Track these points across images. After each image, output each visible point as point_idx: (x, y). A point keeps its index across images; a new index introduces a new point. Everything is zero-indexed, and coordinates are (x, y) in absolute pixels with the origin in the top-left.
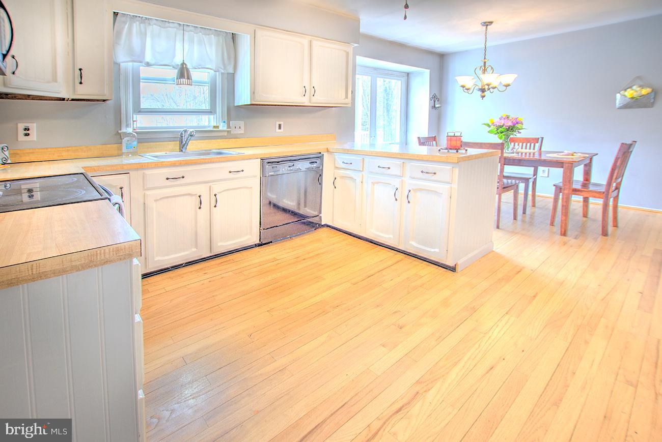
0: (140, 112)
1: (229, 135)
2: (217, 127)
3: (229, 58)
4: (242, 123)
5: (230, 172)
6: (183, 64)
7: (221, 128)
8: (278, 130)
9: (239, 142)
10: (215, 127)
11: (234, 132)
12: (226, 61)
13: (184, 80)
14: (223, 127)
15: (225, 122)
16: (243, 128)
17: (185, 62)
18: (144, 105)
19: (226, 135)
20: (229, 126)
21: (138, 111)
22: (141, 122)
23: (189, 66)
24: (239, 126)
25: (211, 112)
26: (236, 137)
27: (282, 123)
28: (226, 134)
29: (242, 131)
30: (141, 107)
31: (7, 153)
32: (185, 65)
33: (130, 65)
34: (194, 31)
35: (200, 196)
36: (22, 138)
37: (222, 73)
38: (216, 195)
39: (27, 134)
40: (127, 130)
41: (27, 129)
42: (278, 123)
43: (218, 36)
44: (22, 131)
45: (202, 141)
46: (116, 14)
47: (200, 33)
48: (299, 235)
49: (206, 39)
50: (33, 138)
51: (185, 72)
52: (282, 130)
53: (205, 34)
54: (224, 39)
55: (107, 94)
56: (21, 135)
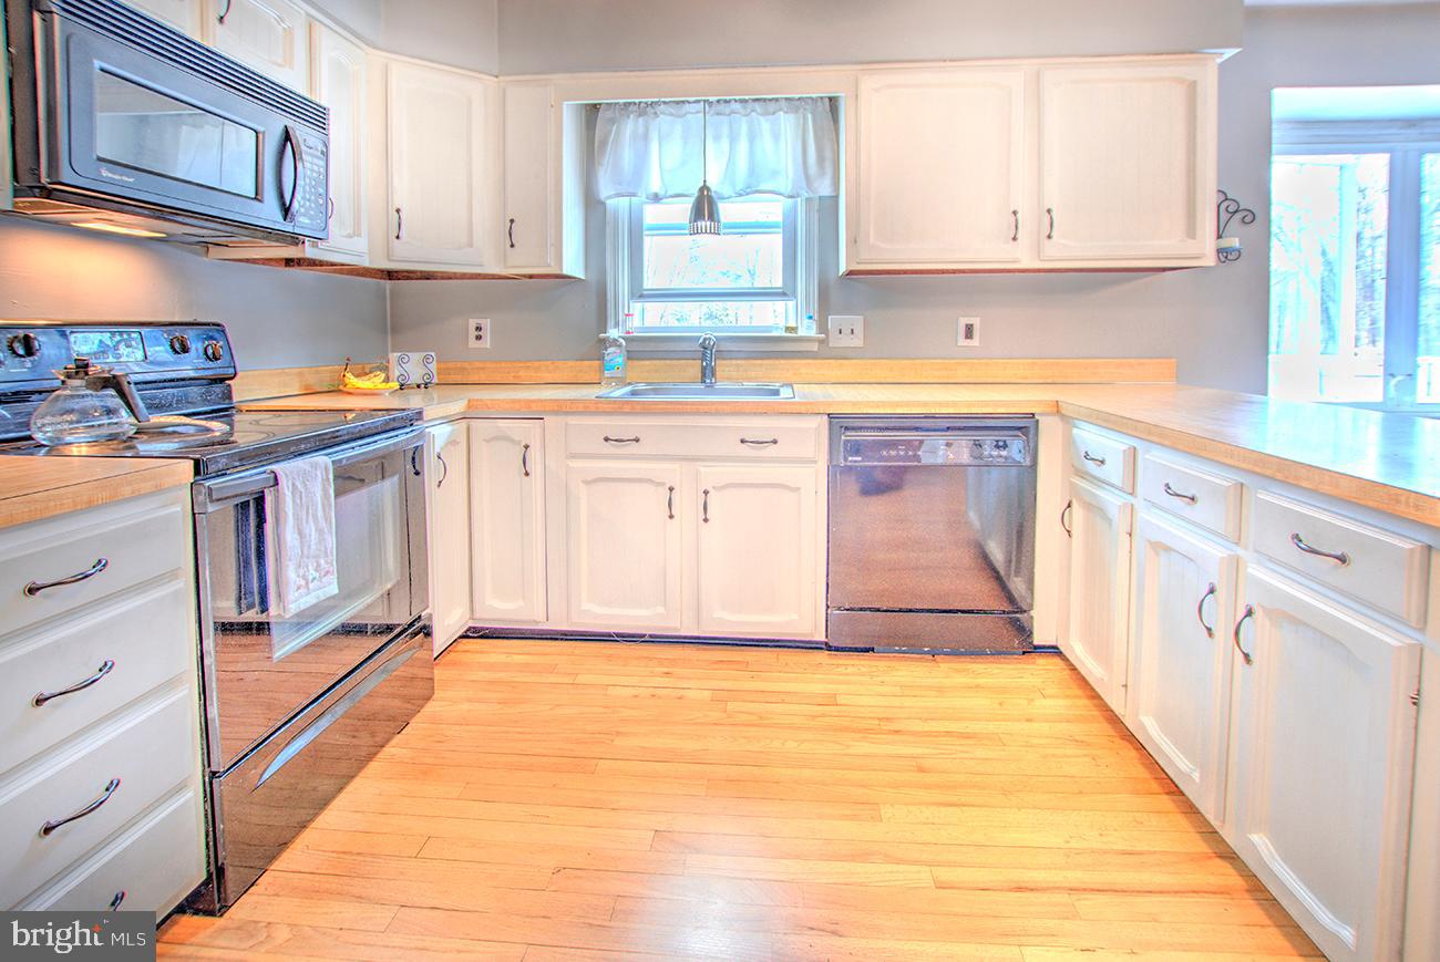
0: (641, 296)
1: (823, 350)
2: (793, 329)
3: (821, 159)
4: (857, 321)
5: (742, 441)
6: (704, 188)
7: (802, 333)
8: (962, 342)
9: (847, 369)
10: (788, 329)
11: (837, 342)
12: (813, 169)
13: (702, 224)
14: (808, 329)
15: (811, 318)
16: (859, 330)
18: (650, 282)
19: (816, 349)
20: (823, 328)
21: (639, 294)
22: (643, 318)
23: (715, 193)
24: (850, 328)
25: (784, 294)
26: (843, 355)
27: (976, 322)
28: (815, 347)
29: (857, 341)
30: (645, 287)
31: (433, 367)
32: (708, 189)
33: (624, 202)
34: (742, 111)
35: (671, 489)
36: (473, 343)
37: (808, 200)
38: (706, 493)
39: (479, 338)
40: (613, 333)
41: (479, 329)
42: (963, 321)
43: (797, 112)
44: (473, 333)
45: (759, 362)
46: (595, 107)
47: (753, 114)
48: (962, 654)
49: (765, 124)
50: (487, 343)
51: (705, 207)
52: (975, 342)
53: (765, 114)
54: (810, 116)
55: (552, 263)
56: (473, 338)
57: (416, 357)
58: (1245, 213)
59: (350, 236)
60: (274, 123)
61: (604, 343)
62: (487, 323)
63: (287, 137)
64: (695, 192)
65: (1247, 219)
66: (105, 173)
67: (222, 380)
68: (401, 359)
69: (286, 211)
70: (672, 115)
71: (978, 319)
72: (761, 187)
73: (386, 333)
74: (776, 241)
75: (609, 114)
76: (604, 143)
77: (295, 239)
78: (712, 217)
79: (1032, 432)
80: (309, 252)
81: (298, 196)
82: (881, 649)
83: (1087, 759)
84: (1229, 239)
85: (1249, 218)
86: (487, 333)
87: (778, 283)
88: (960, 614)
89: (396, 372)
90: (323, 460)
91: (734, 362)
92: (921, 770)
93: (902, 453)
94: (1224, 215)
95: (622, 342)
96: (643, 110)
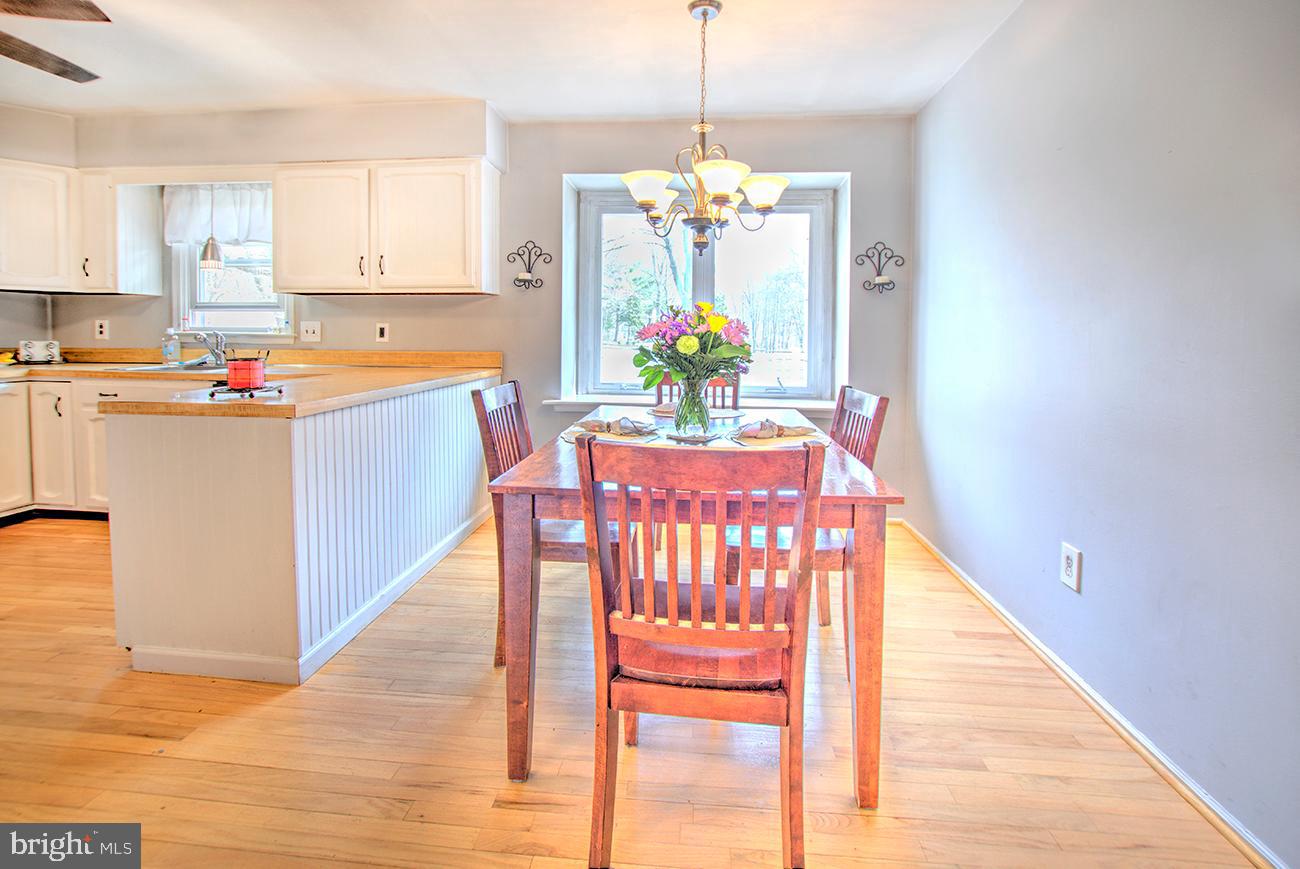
1: (298, 344)
4: (316, 325)
6: (212, 238)
7: (283, 332)
8: (378, 339)
11: (305, 338)
13: (210, 262)
14: (288, 331)
15: (288, 323)
16: (318, 332)
17: (214, 236)
19: (293, 343)
20: (296, 328)
21: (196, 306)
22: (198, 322)
23: (218, 241)
24: (312, 329)
25: (278, 307)
26: (309, 347)
27: (386, 327)
28: (291, 342)
29: (317, 338)
30: (199, 301)
31: (55, 350)
36: (98, 336)
39: (101, 332)
40: (171, 331)
41: (101, 327)
42: (379, 326)
44: (98, 329)
46: (163, 187)
50: (106, 336)
51: (209, 250)
52: (386, 339)
55: (111, 286)
56: (97, 333)
57: (41, 344)
62: (106, 324)
64: (205, 240)
68: (25, 345)
71: (385, 324)
72: (254, 238)
73: (48, 328)
75: (171, 190)
76: (168, 207)
86: (106, 330)
87: (272, 299)
89: (24, 352)
94: (533, 257)
95: (177, 337)
96: (192, 188)
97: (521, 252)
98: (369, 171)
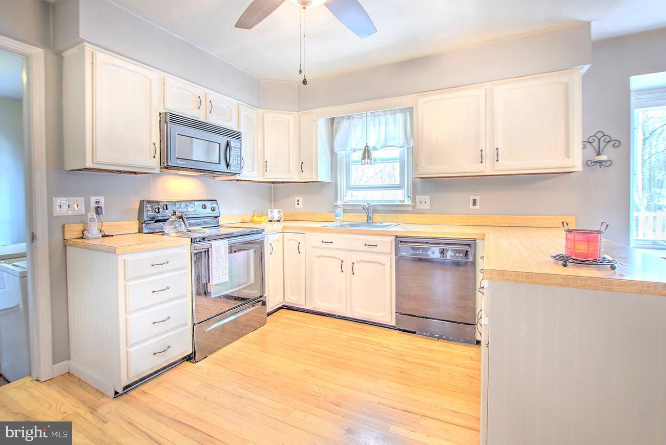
0: (350, 188)
1: (414, 210)
2: (403, 202)
4: (427, 198)
5: (365, 245)
6: (367, 146)
7: (406, 203)
8: (471, 207)
9: (424, 218)
10: (401, 201)
11: (419, 206)
13: (367, 160)
14: (408, 202)
15: (408, 197)
16: (428, 202)
18: (352, 183)
20: (414, 200)
22: (349, 197)
23: (370, 148)
24: (424, 201)
25: (400, 187)
26: (422, 212)
27: (478, 198)
28: (411, 209)
29: (427, 207)
30: (351, 185)
31: (282, 214)
32: (368, 147)
33: (343, 153)
34: (383, 114)
35: (342, 261)
36: (296, 206)
37: (408, 148)
38: (353, 263)
39: (298, 204)
40: (339, 203)
41: (298, 201)
42: (472, 198)
43: (403, 113)
44: (297, 202)
45: (389, 214)
46: (334, 118)
47: (387, 115)
48: (450, 340)
49: (390, 118)
50: (300, 206)
51: (367, 153)
52: (477, 207)
53: (392, 114)
54: (408, 114)
55: (315, 177)
56: (296, 204)
57: (276, 211)
58: (613, 142)
59: (251, 171)
60: (223, 140)
61: (336, 206)
62: (300, 199)
63: (228, 144)
64: (363, 148)
65: (616, 145)
66: (178, 162)
67: (216, 217)
68: (271, 211)
69: (228, 165)
70: (358, 118)
71: (479, 197)
72: (388, 145)
73: (271, 202)
74: (397, 165)
75: (338, 120)
76: (336, 131)
77: (234, 174)
78: (369, 158)
79: (473, 246)
80: (238, 177)
81: (231, 159)
82: (419, 333)
83: (468, 382)
84: (603, 156)
85: (617, 144)
86: (300, 202)
87: (398, 182)
88: (445, 322)
89: (270, 215)
90: (226, 241)
91: (380, 214)
92: (402, 372)
93: (421, 252)
94: (602, 144)
95: (342, 206)
96: (349, 117)
97: (590, 141)
98: (486, 89)
